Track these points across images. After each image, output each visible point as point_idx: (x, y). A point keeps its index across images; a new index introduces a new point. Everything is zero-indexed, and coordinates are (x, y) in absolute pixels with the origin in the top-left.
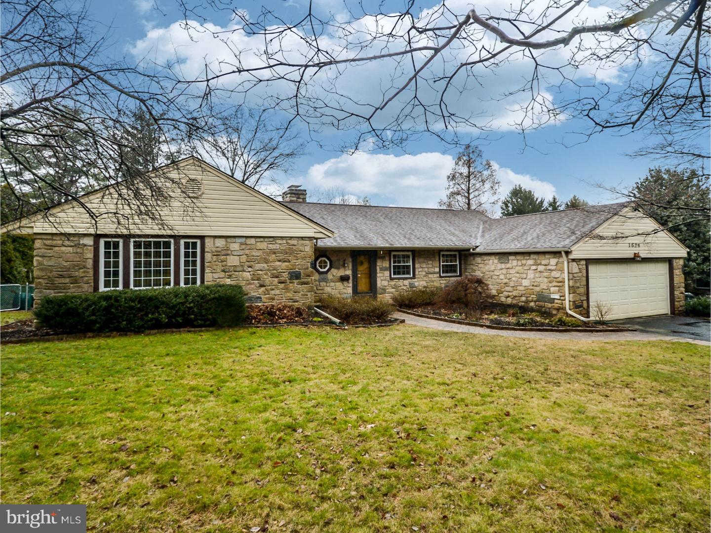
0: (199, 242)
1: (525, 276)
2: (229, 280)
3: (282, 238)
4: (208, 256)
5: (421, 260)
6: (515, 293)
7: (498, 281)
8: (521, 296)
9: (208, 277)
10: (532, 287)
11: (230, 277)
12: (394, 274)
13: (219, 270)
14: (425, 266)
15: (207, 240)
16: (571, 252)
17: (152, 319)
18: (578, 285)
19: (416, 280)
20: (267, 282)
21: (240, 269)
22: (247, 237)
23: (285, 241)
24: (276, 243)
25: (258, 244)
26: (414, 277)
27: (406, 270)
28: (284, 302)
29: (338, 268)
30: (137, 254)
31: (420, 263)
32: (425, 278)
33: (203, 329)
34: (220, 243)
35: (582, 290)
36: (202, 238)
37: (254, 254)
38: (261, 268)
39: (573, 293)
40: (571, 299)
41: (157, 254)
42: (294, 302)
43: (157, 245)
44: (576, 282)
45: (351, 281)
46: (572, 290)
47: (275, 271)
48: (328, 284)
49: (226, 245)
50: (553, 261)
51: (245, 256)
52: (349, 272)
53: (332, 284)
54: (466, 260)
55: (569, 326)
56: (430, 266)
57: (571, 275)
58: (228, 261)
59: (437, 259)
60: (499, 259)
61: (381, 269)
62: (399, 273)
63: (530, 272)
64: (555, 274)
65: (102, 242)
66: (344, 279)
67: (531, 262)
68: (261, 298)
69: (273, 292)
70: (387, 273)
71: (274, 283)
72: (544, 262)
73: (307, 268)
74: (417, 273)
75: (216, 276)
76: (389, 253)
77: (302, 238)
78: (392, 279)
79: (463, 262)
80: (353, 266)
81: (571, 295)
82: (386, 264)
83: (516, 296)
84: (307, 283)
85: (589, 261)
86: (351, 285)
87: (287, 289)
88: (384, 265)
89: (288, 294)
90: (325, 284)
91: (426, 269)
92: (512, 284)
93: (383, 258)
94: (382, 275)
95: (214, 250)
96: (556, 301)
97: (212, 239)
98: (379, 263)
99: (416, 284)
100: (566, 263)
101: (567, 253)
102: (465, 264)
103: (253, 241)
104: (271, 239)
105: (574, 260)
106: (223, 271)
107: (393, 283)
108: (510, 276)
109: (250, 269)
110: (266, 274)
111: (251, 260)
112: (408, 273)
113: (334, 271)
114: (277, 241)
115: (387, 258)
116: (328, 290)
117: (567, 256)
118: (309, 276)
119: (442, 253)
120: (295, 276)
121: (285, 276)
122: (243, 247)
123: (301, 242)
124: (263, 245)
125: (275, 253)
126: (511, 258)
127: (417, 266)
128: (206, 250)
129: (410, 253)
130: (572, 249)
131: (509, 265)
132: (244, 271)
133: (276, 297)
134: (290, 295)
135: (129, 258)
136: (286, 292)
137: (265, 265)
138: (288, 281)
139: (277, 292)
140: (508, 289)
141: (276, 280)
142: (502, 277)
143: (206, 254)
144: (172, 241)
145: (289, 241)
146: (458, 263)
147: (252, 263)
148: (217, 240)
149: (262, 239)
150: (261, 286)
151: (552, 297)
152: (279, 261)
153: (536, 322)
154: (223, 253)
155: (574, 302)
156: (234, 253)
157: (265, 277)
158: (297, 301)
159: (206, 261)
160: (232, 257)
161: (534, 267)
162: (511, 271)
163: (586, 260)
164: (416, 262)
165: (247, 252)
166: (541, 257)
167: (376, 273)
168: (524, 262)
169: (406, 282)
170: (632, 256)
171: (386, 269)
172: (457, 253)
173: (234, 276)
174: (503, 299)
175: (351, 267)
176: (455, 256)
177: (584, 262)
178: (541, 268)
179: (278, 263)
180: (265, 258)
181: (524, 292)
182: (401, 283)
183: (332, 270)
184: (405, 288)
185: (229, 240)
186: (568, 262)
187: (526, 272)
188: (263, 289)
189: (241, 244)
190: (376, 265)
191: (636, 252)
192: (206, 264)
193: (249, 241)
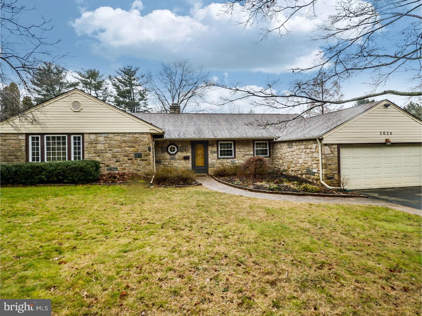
0: (81, 136)
1: (300, 156)
2: (98, 158)
3: (130, 133)
4: (86, 144)
5: (240, 146)
6: (296, 168)
7: (288, 160)
8: (299, 171)
9: (87, 156)
10: (303, 164)
11: (99, 156)
12: (221, 155)
13: (92, 152)
14: (242, 150)
15: (85, 136)
16: (322, 139)
17: (39, 178)
18: (330, 162)
19: (236, 159)
20: (121, 159)
21: (105, 151)
22: (108, 133)
23: (131, 135)
24: (126, 137)
25: (115, 137)
26: (235, 157)
27: (229, 153)
28: (131, 171)
29: (182, 152)
30: (48, 144)
31: (238, 148)
32: (242, 158)
33: (68, 184)
34: (93, 137)
35: (334, 167)
36: (83, 134)
37: (113, 143)
38: (117, 151)
39: (325, 168)
40: (324, 173)
41: (59, 143)
42: (138, 171)
43: (59, 138)
44: (328, 160)
45: (190, 159)
46: (325, 166)
47: (125, 153)
48: (176, 161)
49: (96, 138)
50: (314, 146)
51: (107, 144)
52: (189, 154)
53: (178, 161)
54: (273, 146)
55: (309, 192)
56: (247, 150)
57: (323, 156)
58: (97, 147)
59: (252, 145)
60: (288, 145)
61: (211, 152)
62: (224, 155)
63: (303, 153)
64: (315, 155)
65: (30, 138)
66: (186, 158)
67: (303, 147)
68: (117, 168)
69: (124, 165)
70: (215, 155)
71: (125, 160)
72: (309, 147)
73: (146, 151)
74: (237, 155)
75: (91, 155)
76: (216, 142)
77: (142, 133)
78: (219, 158)
79: (271, 148)
80: (192, 150)
81: (324, 170)
82: (215, 149)
83: (296, 171)
84: (146, 160)
85: (340, 146)
86: (191, 162)
87: (133, 163)
88: (213, 150)
89: (134, 166)
90: (174, 161)
91: (244, 152)
92: (294, 162)
93: (212, 145)
94: (211, 156)
95: (89, 141)
96: (316, 174)
97: (88, 135)
98: (210, 149)
99: (236, 162)
100: (320, 147)
101: (321, 140)
102: (273, 149)
103: (112, 135)
104: (123, 134)
105: (325, 145)
106: (95, 153)
107: (219, 161)
108: (293, 157)
109: (110, 152)
110: (120, 155)
111: (111, 147)
112: (231, 155)
113: (179, 154)
114: (127, 135)
115: (215, 145)
116: (176, 164)
117: (321, 142)
118: (147, 156)
119: (255, 142)
120: (138, 156)
121: (132, 156)
122: (106, 139)
123: (142, 135)
124: (118, 138)
125: (125, 142)
126: (294, 144)
127: (236, 150)
128: (85, 141)
129: (232, 142)
130: (323, 137)
131: (293, 149)
132: (106, 153)
133: (127, 168)
134: (135, 167)
135: (44, 146)
136: (132, 165)
137: (120, 149)
138: (134, 159)
139: (127, 165)
140: (293, 165)
141: (127, 158)
142: (289, 157)
143: (85, 143)
144: (66, 136)
145: (134, 135)
146: (268, 148)
147: (112, 148)
148: (91, 135)
149: (117, 134)
150: (117, 161)
151: (314, 171)
152: (128, 147)
153: (290, 188)
154: (94, 142)
155: (326, 175)
156: (101, 142)
157: (120, 156)
158: (140, 171)
159: (85, 147)
160: (100, 145)
161: (304, 150)
162: (294, 153)
163: (338, 144)
164: (236, 147)
165: (108, 142)
166: (308, 143)
167: (208, 155)
168: (300, 147)
169: (229, 161)
170: (384, 141)
171: (214, 152)
172: (267, 142)
173: (101, 156)
174: (290, 172)
175: (190, 151)
176: (266, 144)
177: (336, 146)
178: (308, 151)
179: (127, 148)
180: (119, 146)
181: (300, 168)
182: (225, 161)
183: (179, 153)
184: (229, 164)
185: (98, 135)
186: (322, 147)
187: (301, 153)
188: (118, 163)
189: (105, 137)
190: (207, 150)
191: (388, 138)
192: (85, 149)
193: (110, 136)
